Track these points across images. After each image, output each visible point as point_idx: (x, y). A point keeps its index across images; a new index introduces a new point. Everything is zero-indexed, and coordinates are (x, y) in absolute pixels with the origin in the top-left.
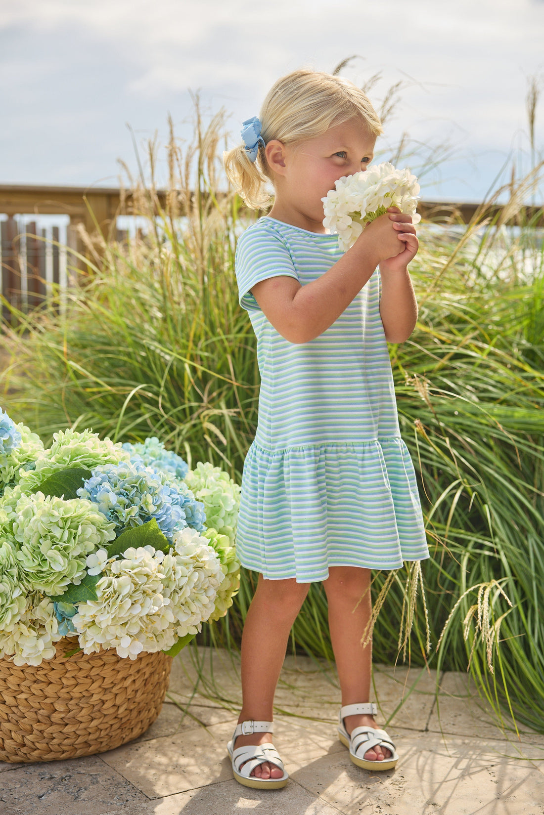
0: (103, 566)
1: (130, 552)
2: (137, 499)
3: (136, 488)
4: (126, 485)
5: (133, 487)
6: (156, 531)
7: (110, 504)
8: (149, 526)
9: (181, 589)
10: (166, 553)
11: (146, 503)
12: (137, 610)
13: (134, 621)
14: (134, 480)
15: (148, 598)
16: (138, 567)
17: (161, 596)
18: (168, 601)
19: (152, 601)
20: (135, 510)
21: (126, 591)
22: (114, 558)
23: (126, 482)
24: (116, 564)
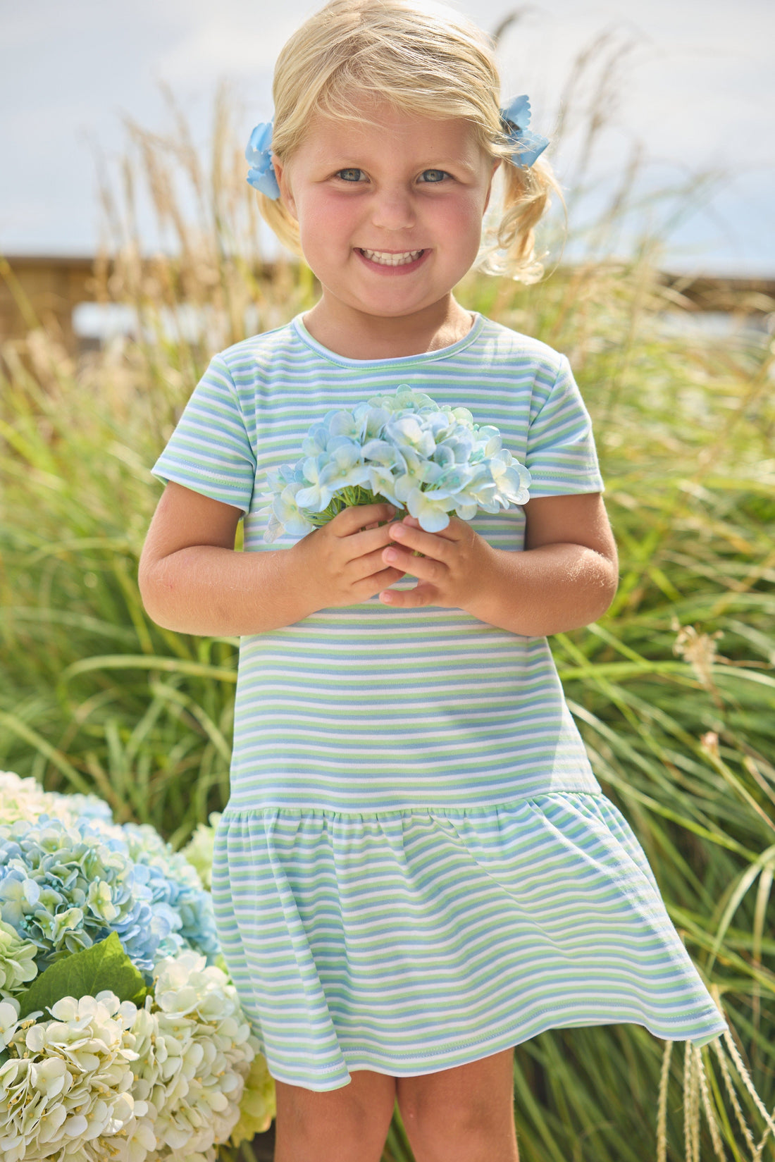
0: (9, 1037)
1: (64, 1006)
2: (78, 893)
3: (76, 872)
4: (58, 864)
5: (71, 868)
6: (121, 959)
7: (25, 905)
8: (104, 949)
9: (166, 1084)
10: (140, 1005)
11: (98, 901)
12: (80, 1128)
13: (73, 1149)
14: (73, 854)
15: (102, 1103)
16: (81, 1037)
17: (128, 1098)
18: (143, 1108)
19: (111, 1109)
20: (75, 917)
21: (55, 1089)
22: (32, 1018)
23: (58, 858)
24: (37, 1031)
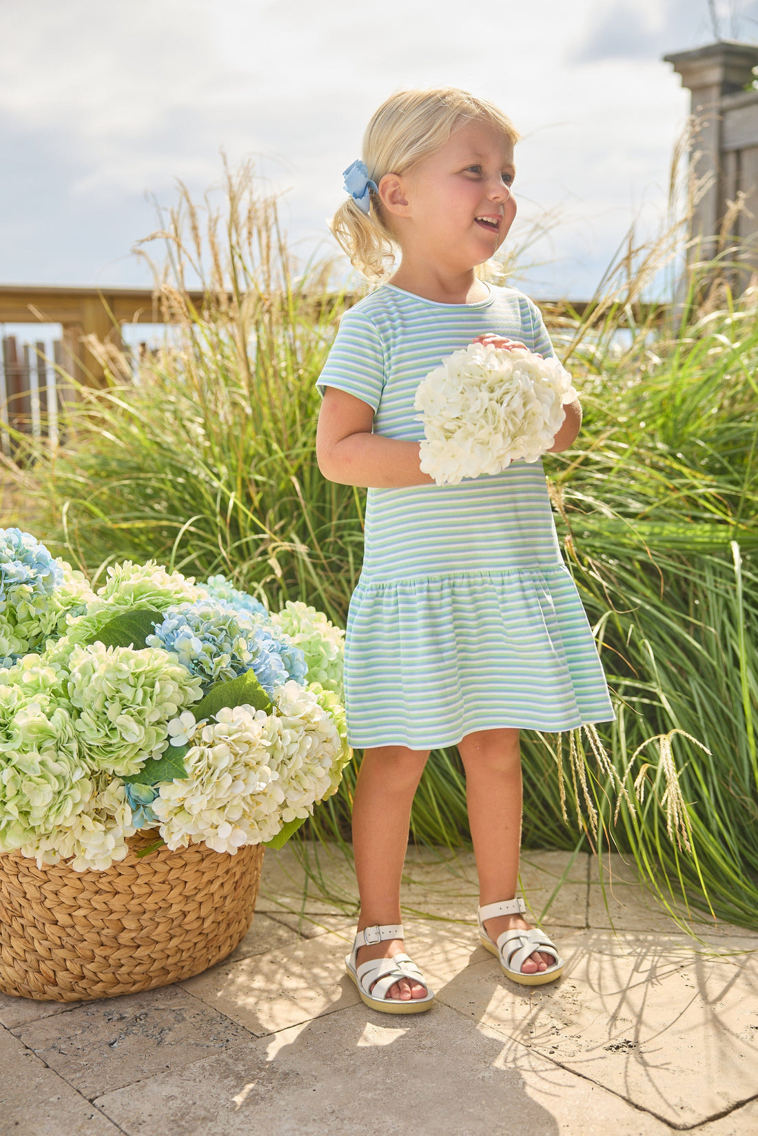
0: (191, 734)
1: (224, 713)
2: (226, 646)
3: (224, 632)
4: (212, 627)
5: (221, 630)
6: (255, 685)
7: (192, 653)
8: (246, 679)
9: (289, 759)
10: (269, 713)
11: (239, 649)
12: (239, 788)
13: (235, 802)
14: (221, 622)
15: (252, 772)
16: (237, 732)
17: (267, 769)
18: (276, 776)
19: (258, 775)
20: (226, 660)
21: (223, 764)
22: (204, 722)
23: (211, 624)
24: (208, 730)
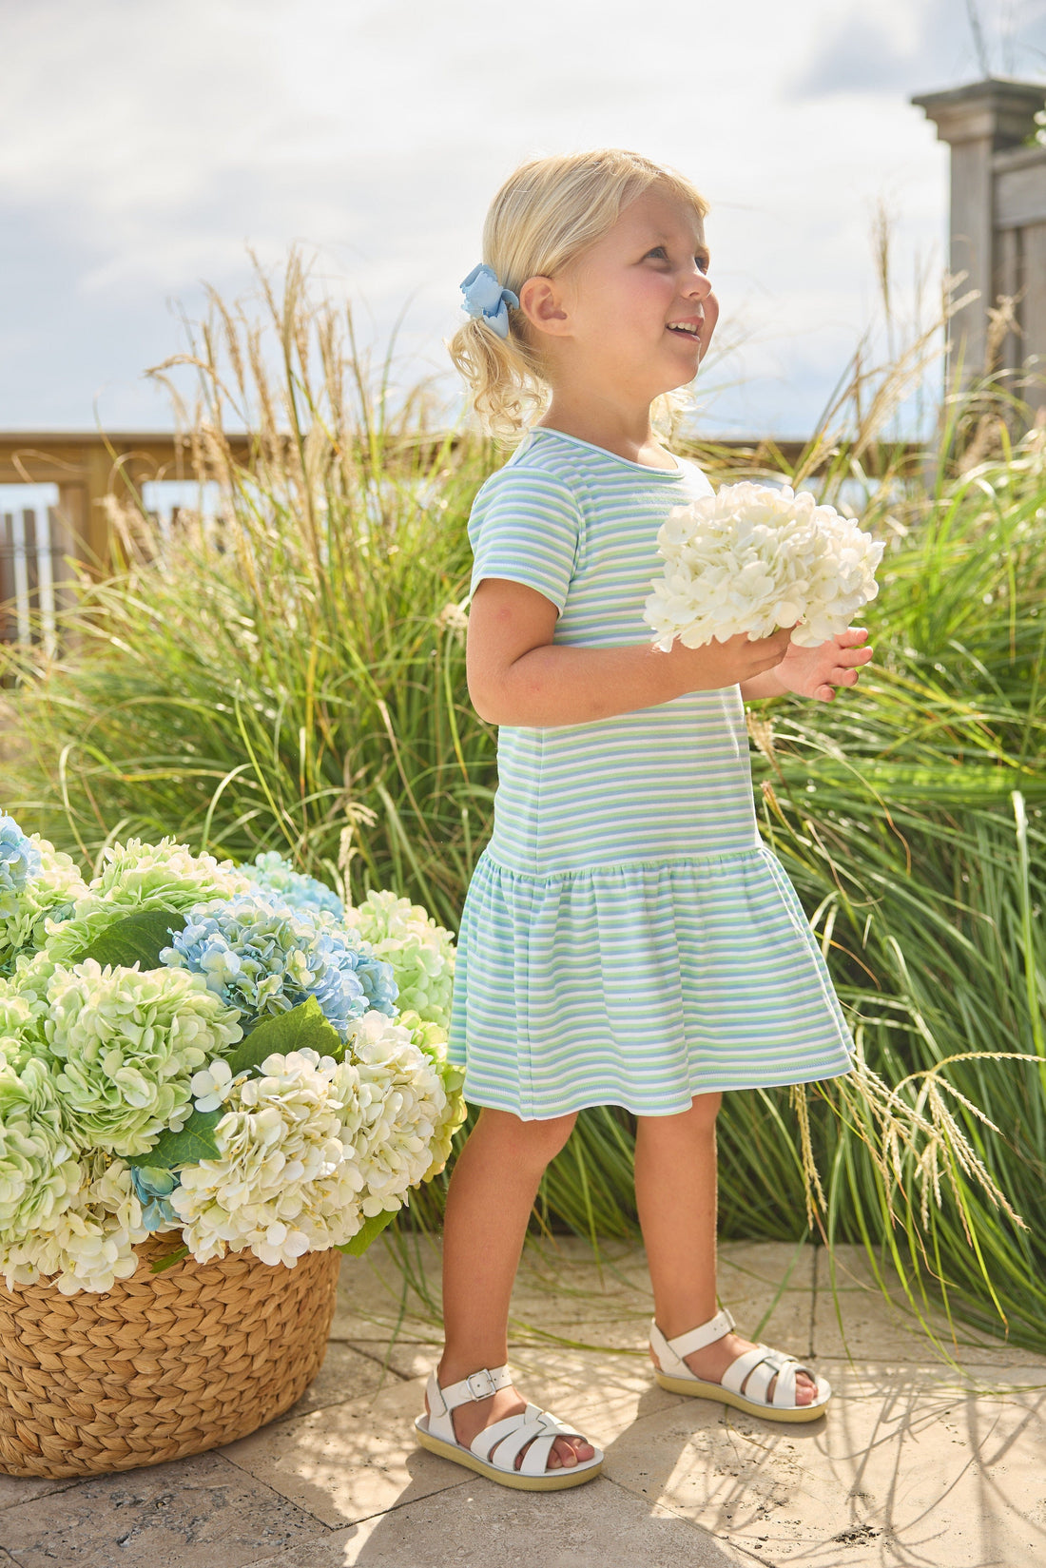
0: (225, 1094)
1: (274, 1062)
2: (276, 962)
3: (273, 942)
4: (255, 936)
5: (269, 939)
6: (318, 1020)
7: (227, 975)
8: (305, 1011)
9: (370, 1127)
10: (339, 1059)
11: (294, 967)
12: (298, 1171)
13: (291, 1193)
14: (268, 927)
15: (315, 1148)
16: (292, 1089)
17: (337, 1143)
18: (350, 1151)
19: (324, 1153)
20: (275, 983)
21: (275, 1135)
22: (244, 1075)
23: (255, 930)
24: (250, 1087)
